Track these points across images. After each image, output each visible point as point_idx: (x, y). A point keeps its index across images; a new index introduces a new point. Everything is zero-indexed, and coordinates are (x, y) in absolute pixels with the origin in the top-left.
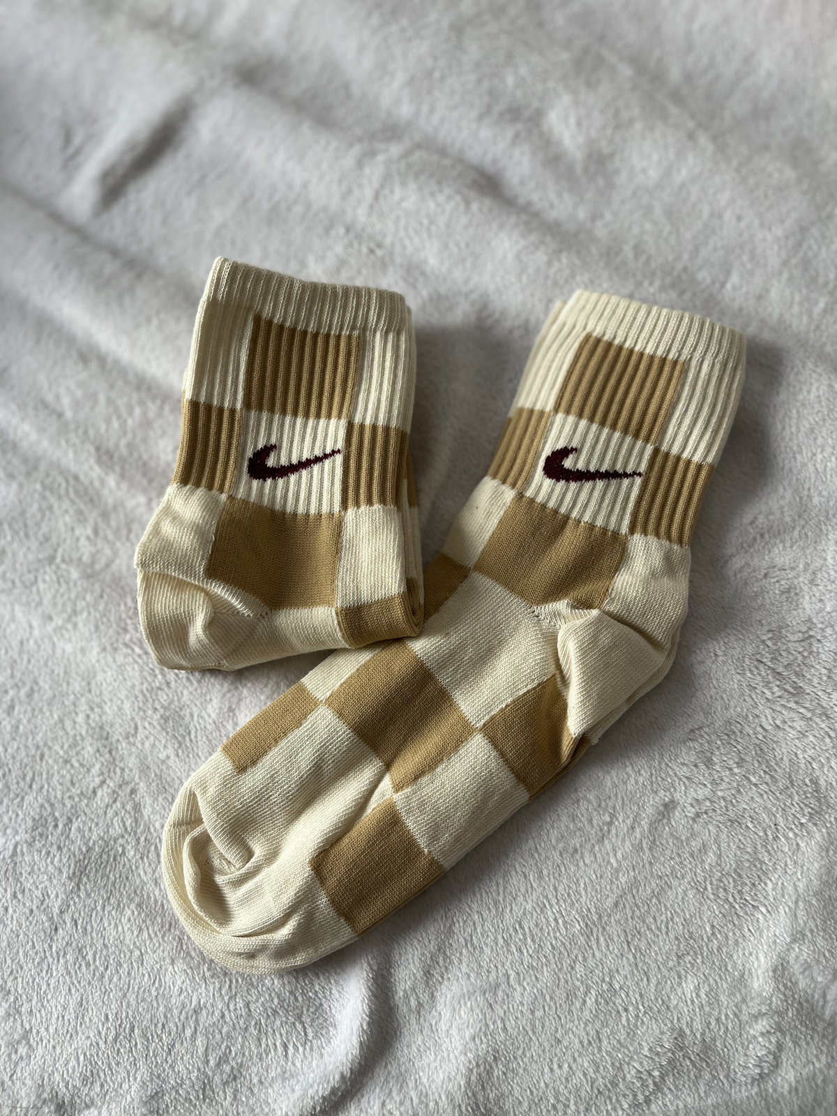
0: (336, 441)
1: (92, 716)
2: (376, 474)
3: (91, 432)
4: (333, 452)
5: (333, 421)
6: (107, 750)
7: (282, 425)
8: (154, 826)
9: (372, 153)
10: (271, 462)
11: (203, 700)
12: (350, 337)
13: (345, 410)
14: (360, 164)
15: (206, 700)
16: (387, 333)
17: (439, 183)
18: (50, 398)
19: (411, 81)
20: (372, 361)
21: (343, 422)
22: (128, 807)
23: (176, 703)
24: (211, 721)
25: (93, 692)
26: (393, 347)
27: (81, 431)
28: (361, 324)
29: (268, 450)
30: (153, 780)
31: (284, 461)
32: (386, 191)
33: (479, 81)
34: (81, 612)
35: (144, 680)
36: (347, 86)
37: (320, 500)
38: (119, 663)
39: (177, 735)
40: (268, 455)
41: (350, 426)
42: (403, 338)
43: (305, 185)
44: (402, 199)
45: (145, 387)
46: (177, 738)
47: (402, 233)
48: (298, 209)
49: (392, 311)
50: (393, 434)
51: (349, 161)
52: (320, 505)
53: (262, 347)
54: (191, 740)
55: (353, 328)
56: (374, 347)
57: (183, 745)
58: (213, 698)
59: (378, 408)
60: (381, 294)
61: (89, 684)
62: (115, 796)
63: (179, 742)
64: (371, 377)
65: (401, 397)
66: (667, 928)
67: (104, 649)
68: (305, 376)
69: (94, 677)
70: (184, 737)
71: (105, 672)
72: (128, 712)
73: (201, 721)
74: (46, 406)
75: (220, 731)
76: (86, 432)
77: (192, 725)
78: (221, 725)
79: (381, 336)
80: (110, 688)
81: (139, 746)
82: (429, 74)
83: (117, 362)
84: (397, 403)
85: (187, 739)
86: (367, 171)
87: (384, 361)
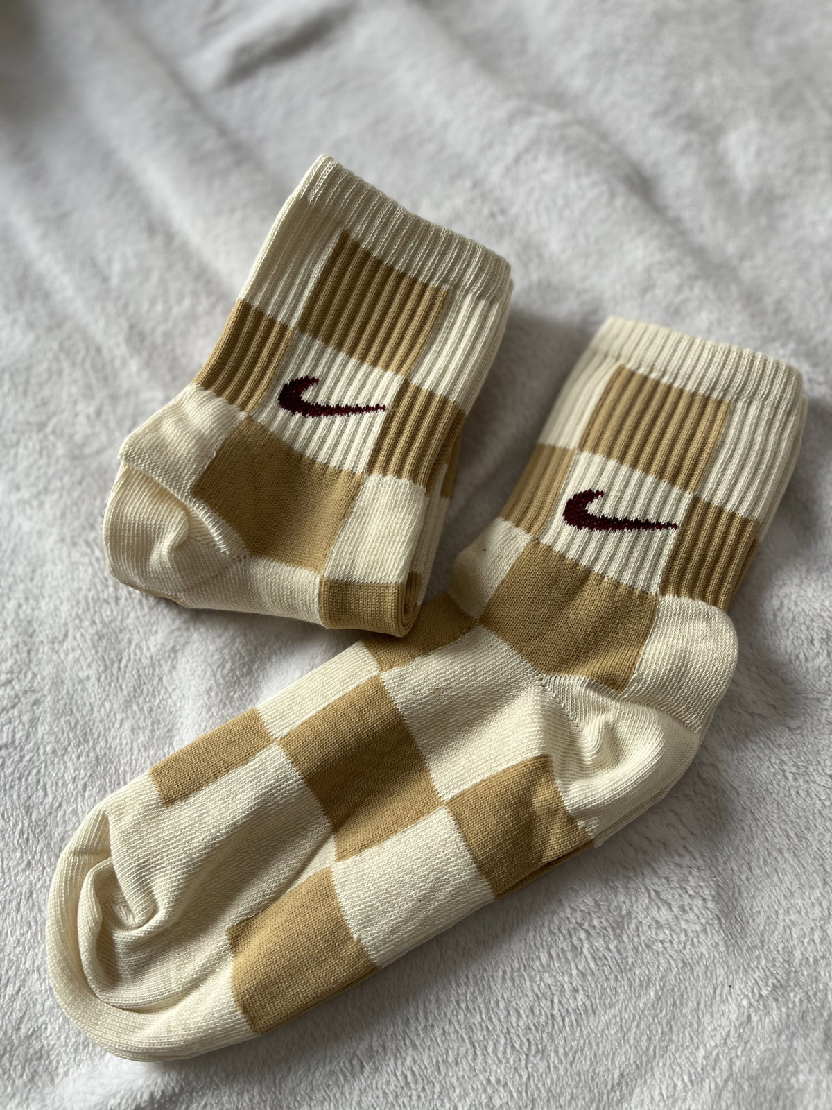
0: (384, 396)
1: (24, 607)
2: (416, 445)
3: (131, 309)
4: (378, 407)
5: (389, 374)
6: (26, 649)
7: (333, 361)
8: (44, 747)
9: (528, 113)
10: (307, 396)
11: (148, 629)
12: (437, 290)
13: (405, 366)
14: (511, 119)
15: (150, 631)
16: (479, 298)
17: (589, 165)
18: (101, 258)
19: (593, 55)
20: (454, 323)
21: (399, 379)
22: (25, 718)
23: (118, 623)
24: (148, 655)
25: (35, 582)
26: (481, 315)
27: (121, 303)
28: (454, 280)
29: (307, 382)
30: (63, 698)
31: (321, 400)
32: (529, 157)
33: (667, 77)
34: (53, 493)
35: (93, 587)
36: (524, 41)
37: (346, 454)
38: (73, 560)
39: (106, 657)
40: (306, 388)
41: (405, 385)
42: (495, 310)
43: (446, 125)
44: (544, 171)
45: (204, 279)
46: (105, 661)
47: (531, 207)
48: (430, 148)
49: (493, 276)
50: (449, 408)
51: (500, 113)
52: (344, 459)
53: (339, 270)
54: (119, 668)
55: (445, 281)
56: (460, 309)
57: (109, 671)
58: (159, 631)
59: (442, 376)
60: (487, 254)
61: (34, 571)
62: (16, 701)
63: (106, 667)
64: (446, 340)
65: (470, 372)
66: (574, 1058)
67: (63, 540)
68: (376, 316)
69: (42, 566)
70: (113, 663)
71: (54, 563)
72: (63, 615)
73: (137, 651)
74: (93, 264)
75: (154, 669)
76: (126, 306)
77: (126, 653)
78: (157, 663)
79: (472, 299)
80: (55, 583)
81: (62, 656)
82: (615, 54)
83: (184, 244)
84: (464, 377)
85: (116, 665)
86: (516, 129)
87: (465, 328)
